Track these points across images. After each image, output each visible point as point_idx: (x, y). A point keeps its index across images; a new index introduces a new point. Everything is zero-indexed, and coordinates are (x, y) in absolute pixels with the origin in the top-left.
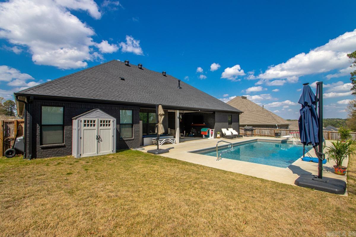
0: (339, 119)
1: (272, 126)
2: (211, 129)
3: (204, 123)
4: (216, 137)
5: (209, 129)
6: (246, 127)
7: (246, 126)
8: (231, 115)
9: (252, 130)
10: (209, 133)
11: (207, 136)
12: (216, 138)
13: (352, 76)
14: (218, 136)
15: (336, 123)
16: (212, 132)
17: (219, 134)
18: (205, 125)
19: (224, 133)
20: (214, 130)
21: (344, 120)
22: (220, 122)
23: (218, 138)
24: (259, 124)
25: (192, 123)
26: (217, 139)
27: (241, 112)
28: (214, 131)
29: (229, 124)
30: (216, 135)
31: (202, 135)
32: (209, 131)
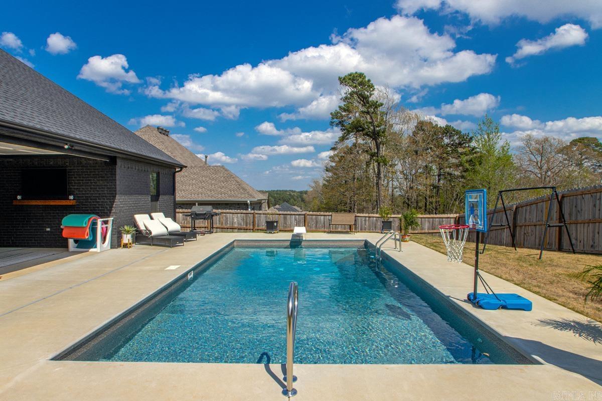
0: (292, 191)
1: (238, 204)
2: (101, 217)
3: (71, 197)
4: (117, 243)
5: (93, 216)
6: (197, 209)
7: (195, 204)
8: (158, 174)
9: (211, 216)
10: (94, 230)
11: (85, 244)
12: (119, 246)
13: (333, 118)
14: (127, 238)
15: (290, 198)
16: (104, 226)
17: (128, 232)
18: (73, 203)
19: (142, 228)
20: (111, 219)
21: (298, 194)
22: (129, 192)
23: (125, 246)
24: (210, 199)
25: (19, 197)
26: (121, 251)
27: (182, 167)
28: (110, 225)
29: (152, 201)
30: (120, 237)
31: (66, 240)
32: (94, 224)
